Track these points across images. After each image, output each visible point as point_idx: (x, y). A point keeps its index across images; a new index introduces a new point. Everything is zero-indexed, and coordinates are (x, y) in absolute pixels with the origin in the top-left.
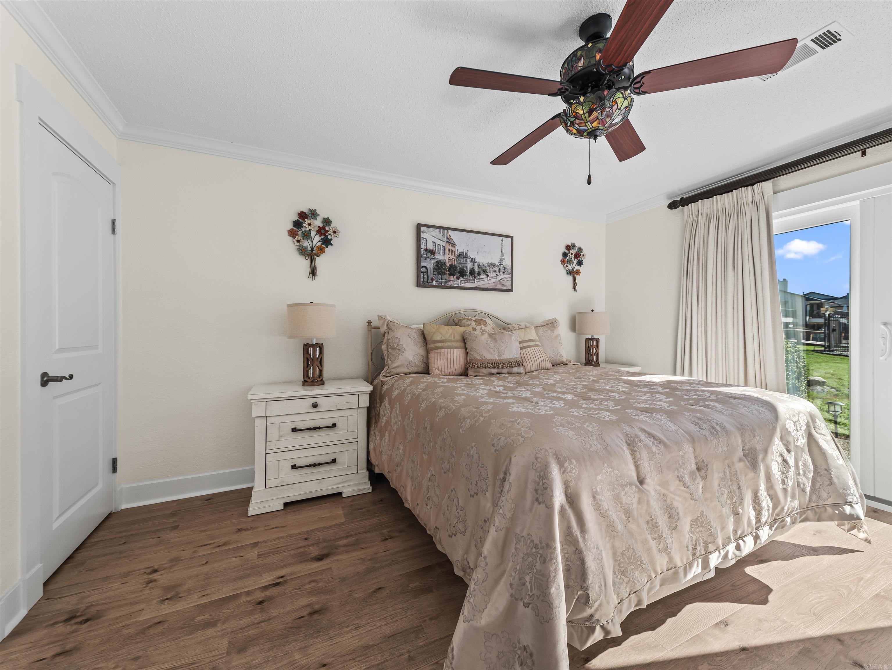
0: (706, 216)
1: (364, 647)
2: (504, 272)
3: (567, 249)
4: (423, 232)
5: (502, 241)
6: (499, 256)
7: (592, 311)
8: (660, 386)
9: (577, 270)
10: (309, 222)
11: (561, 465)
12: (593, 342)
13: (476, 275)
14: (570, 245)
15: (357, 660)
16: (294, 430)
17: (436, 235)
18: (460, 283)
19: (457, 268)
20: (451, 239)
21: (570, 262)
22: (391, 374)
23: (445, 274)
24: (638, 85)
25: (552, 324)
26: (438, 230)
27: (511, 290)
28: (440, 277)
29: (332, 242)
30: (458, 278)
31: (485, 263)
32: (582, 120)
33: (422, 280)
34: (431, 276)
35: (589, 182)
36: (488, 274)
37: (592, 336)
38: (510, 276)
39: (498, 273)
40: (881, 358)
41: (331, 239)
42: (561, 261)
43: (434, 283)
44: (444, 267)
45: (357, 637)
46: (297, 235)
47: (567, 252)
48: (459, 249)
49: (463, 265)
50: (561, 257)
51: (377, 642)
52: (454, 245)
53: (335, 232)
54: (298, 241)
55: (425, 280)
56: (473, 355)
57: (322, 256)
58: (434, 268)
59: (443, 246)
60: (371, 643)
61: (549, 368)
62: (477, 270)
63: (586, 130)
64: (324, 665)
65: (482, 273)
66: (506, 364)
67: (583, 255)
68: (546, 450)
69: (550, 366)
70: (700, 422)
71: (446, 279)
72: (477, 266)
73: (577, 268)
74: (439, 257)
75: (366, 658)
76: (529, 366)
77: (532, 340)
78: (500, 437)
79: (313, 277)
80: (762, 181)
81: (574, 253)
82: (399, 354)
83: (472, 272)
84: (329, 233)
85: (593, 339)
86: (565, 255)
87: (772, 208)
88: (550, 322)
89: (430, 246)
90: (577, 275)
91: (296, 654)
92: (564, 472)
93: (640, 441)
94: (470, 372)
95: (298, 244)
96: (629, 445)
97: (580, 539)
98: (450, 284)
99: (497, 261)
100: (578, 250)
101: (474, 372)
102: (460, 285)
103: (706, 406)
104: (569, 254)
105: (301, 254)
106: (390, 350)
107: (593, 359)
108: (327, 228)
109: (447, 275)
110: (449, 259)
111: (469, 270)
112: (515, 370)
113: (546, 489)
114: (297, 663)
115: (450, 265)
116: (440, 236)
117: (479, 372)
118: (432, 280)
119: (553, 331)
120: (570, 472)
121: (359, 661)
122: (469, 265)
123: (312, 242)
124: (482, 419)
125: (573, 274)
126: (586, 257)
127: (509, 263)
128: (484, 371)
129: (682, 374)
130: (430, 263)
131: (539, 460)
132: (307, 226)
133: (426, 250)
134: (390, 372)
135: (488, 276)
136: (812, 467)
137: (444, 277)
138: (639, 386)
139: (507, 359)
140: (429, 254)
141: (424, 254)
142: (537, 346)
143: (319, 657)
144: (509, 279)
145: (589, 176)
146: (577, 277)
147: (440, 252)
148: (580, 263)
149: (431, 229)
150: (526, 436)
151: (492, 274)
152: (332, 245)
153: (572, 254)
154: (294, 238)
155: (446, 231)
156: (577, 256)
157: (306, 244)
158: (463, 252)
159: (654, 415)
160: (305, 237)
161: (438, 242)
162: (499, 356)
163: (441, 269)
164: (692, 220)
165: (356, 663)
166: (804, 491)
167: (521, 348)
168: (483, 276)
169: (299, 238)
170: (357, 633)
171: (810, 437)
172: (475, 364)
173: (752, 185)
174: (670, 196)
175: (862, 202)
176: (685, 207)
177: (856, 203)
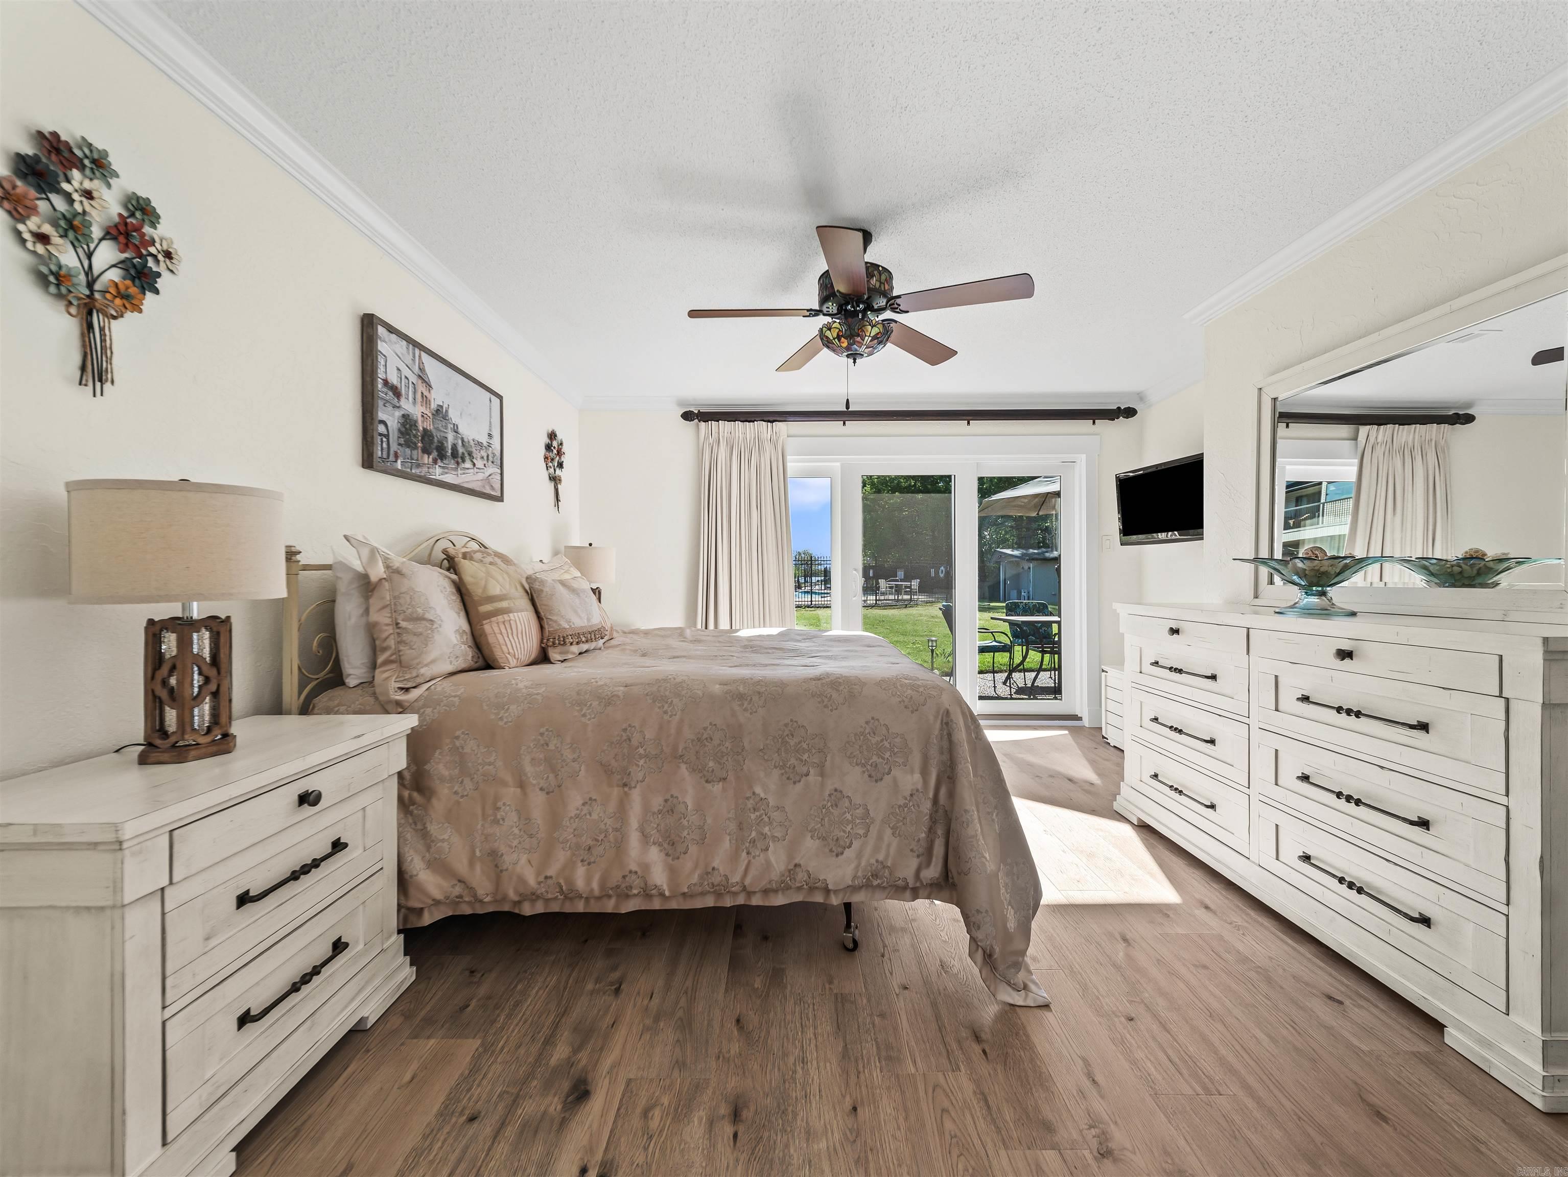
0: (727, 441)
1: (843, 1057)
2: (492, 462)
3: (550, 439)
5: (490, 400)
6: (487, 431)
7: (590, 545)
9: (558, 476)
10: (87, 185)
13: (460, 460)
14: (554, 432)
15: (861, 1069)
16: (243, 900)
17: (402, 354)
18: (437, 473)
19: (433, 438)
20: (424, 371)
21: (552, 460)
22: (419, 680)
23: (416, 448)
26: (404, 343)
27: (500, 499)
28: (408, 451)
29: (160, 284)
30: (435, 461)
31: (470, 438)
33: (379, 453)
34: (394, 447)
36: (474, 461)
38: (500, 471)
39: (485, 462)
41: (159, 275)
42: (545, 458)
43: (399, 465)
44: (414, 432)
45: (822, 1064)
46: (34, 210)
47: (550, 443)
48: (437, 397)
49: (442, 434)
50: (543, 451)
51: (842, 1044)
52: (429, 386)
53: (168, 255)
54: (43, 238)
55: (385, 456)
57: (130, 317)
58: (399, 430)
59: (413, 383)
60: (840, 1050)
62: (461, 450)
64: (855, 1109)
65: (467, 458)
67: (565, 453)
71: (417, 460)
72: (460, 442)
73: (558, 471)
74: (407, 405)
75: (862, 1058)
79: (98, 385)
80: (779, 422)
81: (556, 447)
82: (432, 631)
83: (455, 455)
84: (152, 250)
86: (548, 448)
87: (790, 452)
89: (393, 379)
90: (559, 483)
91: (816, 1147)
94: (554, 654)
95: (40, 249)
98: (423, 471)
99: (484, 440)
100: (560, 442)
102: (438, 477)
104: (551, 448)
105: (53, 289)
106: (403, 624)
108: (147, 229)
109: (420, 451)
110: (423, 416)
111: (450, 447)
114: (834, 1146)
115: (424, 429)
116: (408, 359)
118: (396, 456)
121: (864, 1067)
122: (450, 437)
123: (90, 256)
125: (555, 480)
126: (566, 456)
127: (499, 448)
130: (393, 415)
132: (76, 196)
133: (386, 382)
134: (417, 676)
135: (474, 465)
137: (415, 452)
140: (390, 393)
141: (383, 392)
143: (836, 1115)
144: (499, 477)
145: (848, 400)
146: (558, 486)
147: (408, 395)
148: (561, 465)
149: (393, 337)
151: (479, 463)
152: (157, 292)
153: (554, 448)
154: (22, 219)
155: (417, 351)
156: (559, 451)
157: (69, 258)
158: (442, 407)
160: (71, 234)
161: (406, 372)
163: (409, 434)
164: (711, 441)
165: (866, 1071)
168: (468, 464)
169: (47, 229)
170: (815, 1063)
172: (564, 637)
173: (772, 422)
174: (681, 404)
175: (842, 466)
176: (703, 424)
177: (838, 464)
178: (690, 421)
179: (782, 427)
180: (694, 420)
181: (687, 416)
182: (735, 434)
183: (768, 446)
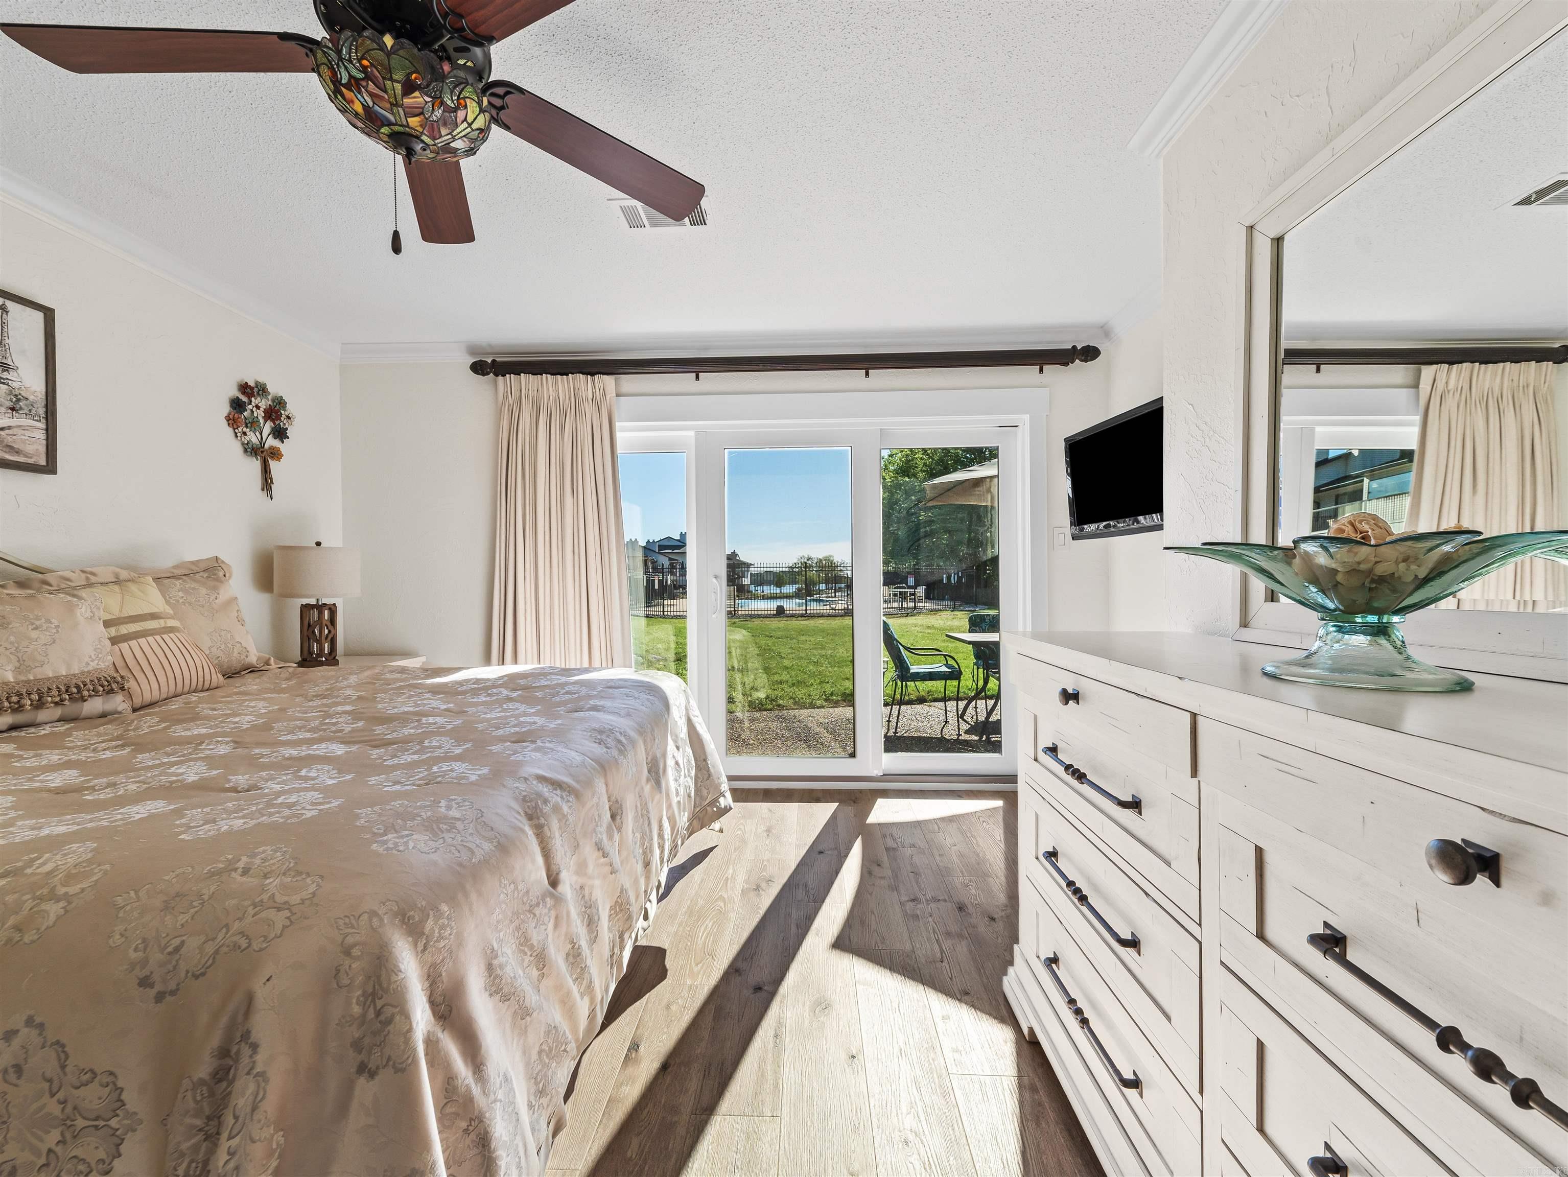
0: (533, 403)
2: (13, 409)
3: (244, 393)
7: (318, 544)
8: (501, 686)
9: (271, 448)
11: (415, 931)
12: (321, 613)
14: (252, 384)
21: (252, 424)
24: (498, 102)
25: (208, 571)
27: (50, 467)
32: (385, 91)
35: (396, 249)
37: (318, 600)
38: (42, 425)
40: (714, 616)
42: (228, 419)
47: (244, 399)
50: (225, 409)
61: (214, 684)
63: (390, 124)
66: (55, 692)
67: (289, 417)
68: (373, 914)
69: (218, 679)
70: (604, 737)
73: (271, 442)
76: (146, 690)
77: (154, 616)
78: (176, 942)
80: (604, 374)
81: (263, 407)
85: (320, 607)
86: (237, 405)
87: (616, 416)
88: (203, 566)
90: (273, 458)
92: (425, 949)
93: (546, 801)
96: (530, 817)
97: (476, 1091)
100: (273, 401)
103: (595, 708)
104: (250, 407)
107: (321, 649)
112: (95, 705)
113: (389, 1021)
119: (215, 589)
120: (441, 938)
124: (54, 909)
125: (263, 454)
126: (296, 421)
127: (37, 386)
129: (515, 660)
131: (356, 952)
136: (693, 762)
138: (464, 693)
139: (57, 678)
142: (171, 630)
144: (41, 435)
145: (396, 234)
146: (273, 464)
148: (280, 434)
150: (295, 899)
153: (258, 407)
156: (275, 412)
159: (539, 743)
162: (18, 670)
164: (511, 402)
166: (689, 796)
167: (114, 641)
171: (689, 722)
173: (592, 375)
174: (472, 350)
175: (697, 434)
176: (500, 378)
177: (692, 433)
178: (484, 375)
179: (608, 381)
180: (488, 374)
181: (479, 368)
182: (543, 392)
183: (589, 409)
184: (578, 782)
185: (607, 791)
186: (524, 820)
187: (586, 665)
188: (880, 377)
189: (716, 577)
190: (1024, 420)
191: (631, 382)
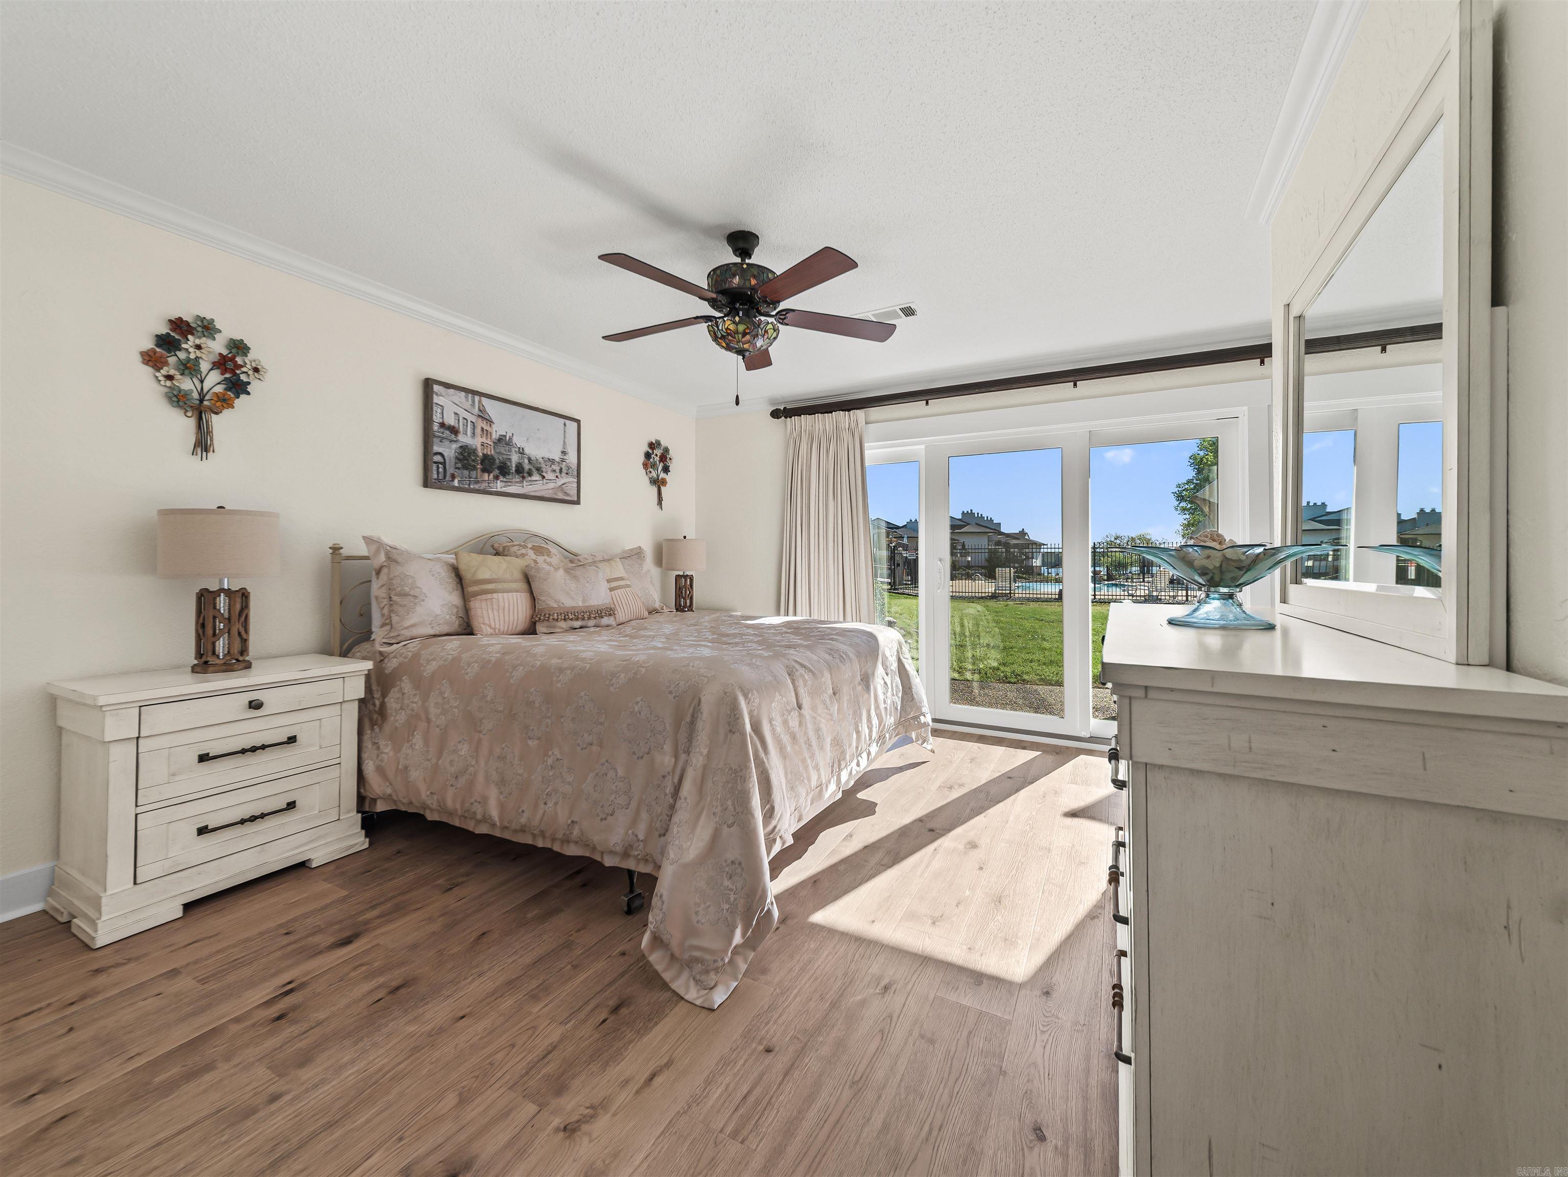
0: (809, 434)
2: (567, 474)
3: (651, 448)
4: (437, 394)
5: (565, 425)
6: (560, 448)
7: (685, 537)
8: (783, 626)
9: (663, 479)
10: (198, 342)
11: (746, 696)
12: (686, 581)
13: (526, 475)
14: (654, 442)
16: (203, 757)
17: (460, 402)
18: (499, 486)
19: (495, 460)
20: (485, 411)
21: (654, 466)
23: (474, 468)
24: (783, 317)
25: (636, 554)
26: (463, 394)
27: (577, 502)
28: (466, 472)
29: (249, 388)
30: (497, 478)
31: (539, 457)
32: (735, 338)
33: (435, 476)
34: (450, 470)
35: (737, 403)
36: (544, 474)
37: (684, 572)
38: (576, 480)
39: (558, 474)
40: (938, 591)
41: (249, 383)
42: (644, 464)
43: (456, 483)
44: (473, 458)
46: (166, 364)
47: (650, 451)
48: (498, 430)
49: (505, 457)
50: (642, 458)
52: (490, 422)
53: (256, 370)
54: (170, 378)
55: (441, 477)
56: (544, 601)
57: (226, 413)
58: (457, 458)
59: (472, 422)
61: (645, 616)
62: (527, 467)
63: (736, 348)
65: (535, 472)
66: (594, 612)
67: (670, 459)
68: (732, 685)
69: (646, 614)
70: (832, 652)
71: (476, 478)
72: (526, 461)
73: (662, 475)
74: (465, 439)
76: (621, 616)
77: (622, 579)
78: (677, 682)
79: (204, 454)
80: (857, 409)
81: (659, 455)
82: (416, 604)
83: (519, 470)
84: (244, 369)
85: (685, 577)
86: (648, 456)
87: (865, 439)
88: (635, 552)
89: (450, 420)
90: (663, 485)
92: (748, 703)
93: (797, 670)
94: (542, 628)
95: (168, 383)
96: (789, 675)
97: (765, 760)
98: (483, 486)
99: (557, 456)
100: (663, 450)
101: (548, 627)
102: (499, 489)
103: (832, 639)
104: (653, 456)
105: (175, 404)
106: (396, 598)
107: (686, 603)
108: (239, 360)
109: (479, 471)
110: (482, 445)
111: (514, 466)
112: (605, 621)
113: (738, 718)
115: (484, 454)
116: (468, 405)
117: (555, 627)
118: (453, 477)
119: (641, 565)
120: (753, 702)
122: (515, 458)
123: (202, 382)
124: (643, 670)
125: (658, 483)
126: (674, 461)
127: (575, 461)
128: (563, 624)
129: (795, 614)
130: (450, 448)
131: (728, 694)
132: (191, 350)
133: (442, 425)
134: (401, 635)
135: (543, 477)
136: (901, 688)
137: (473, 473)
138: (762, 628)
139: (594, 606)
140: (448, 432)
141: (439, 432)
142: (628, 586)
144: (575, 485)
145: (737, 396)
146: (663, 488)
147: (466, 432)
148: (666, 470)
149: (451, 391)
150: (709, 675)
151: (550, 476)
152: (248, 393)
153: (656, 455)
154: (158, 369)
155: (477, 398)
156: (664, 458)
157: (187, 384)
158: (505, 436)
159: (797, 649)
160: (187, 372)
161: (463, 414)
162: (584, 601)
163: (467, 460)
164: (795, 436)
167: (611, 589)
168: (536, 477)
169: (172, 372)
172: (549, 615)
173: (849, 410)
174: (772, 402)
175: (927, 447)
176: (788, 419)
177: (923, 447)
178: (778, 419)
179: (860, 414)
180: (781, 417)
181: (775, 414)
182: (815, 426)
183: (846, 436)
184: (814, 668)
185: (831, 678)
186: (787, 674)
187: (836, 620)
188: (1086, 386)
189: (940, 560)
190: (1243, 411)
191: (875, 412)
